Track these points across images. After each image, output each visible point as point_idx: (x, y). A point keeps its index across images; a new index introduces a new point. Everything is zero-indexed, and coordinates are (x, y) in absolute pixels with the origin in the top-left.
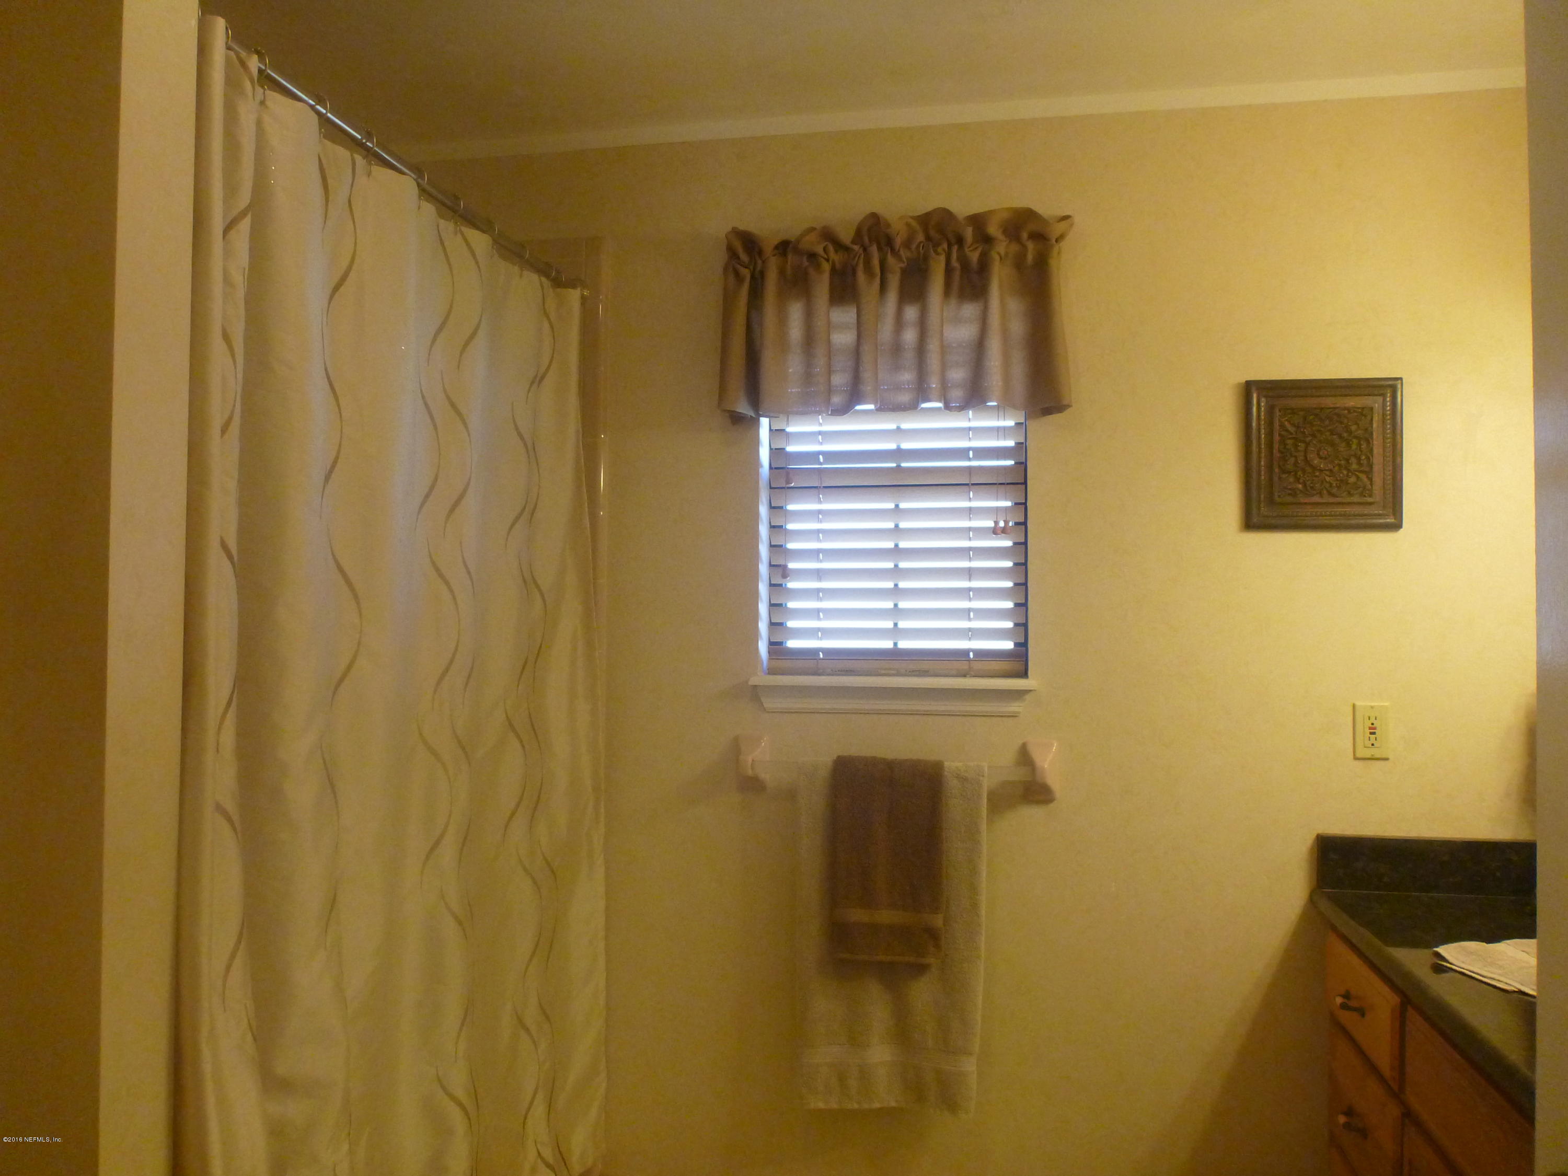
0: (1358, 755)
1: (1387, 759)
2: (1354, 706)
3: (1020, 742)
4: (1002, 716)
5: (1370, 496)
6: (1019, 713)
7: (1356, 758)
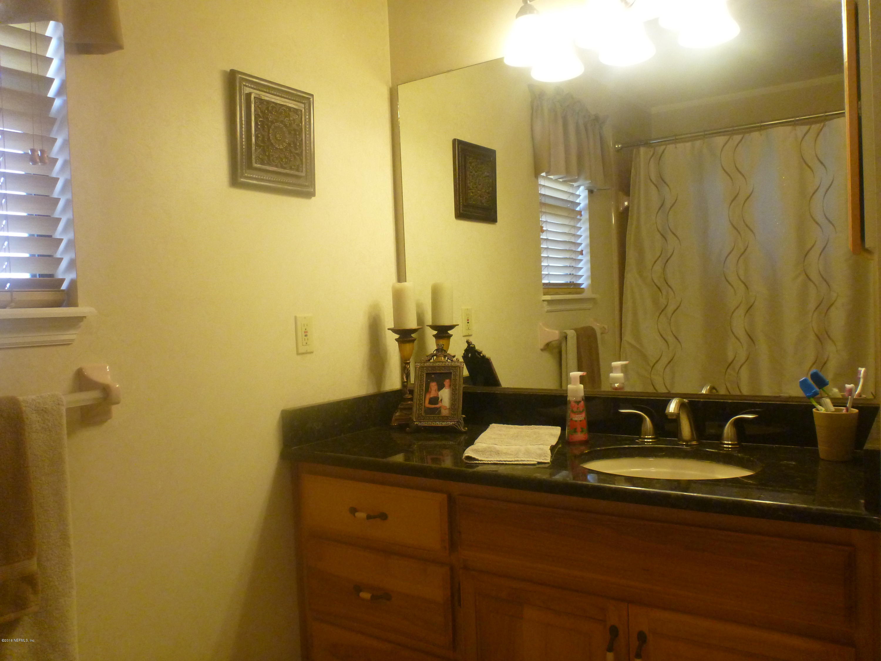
0: (300, 351)
1: (312, 352)
2: (296, 318)
3: (75, 368)
4: (56, 345)
5: (298, 170)
6: (73, 340)
7: (298, 354)
